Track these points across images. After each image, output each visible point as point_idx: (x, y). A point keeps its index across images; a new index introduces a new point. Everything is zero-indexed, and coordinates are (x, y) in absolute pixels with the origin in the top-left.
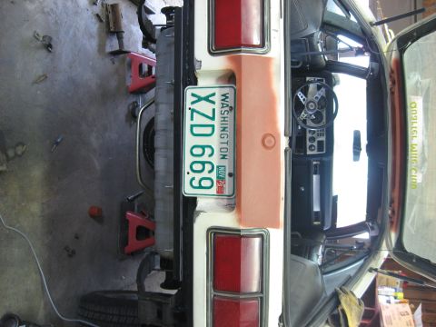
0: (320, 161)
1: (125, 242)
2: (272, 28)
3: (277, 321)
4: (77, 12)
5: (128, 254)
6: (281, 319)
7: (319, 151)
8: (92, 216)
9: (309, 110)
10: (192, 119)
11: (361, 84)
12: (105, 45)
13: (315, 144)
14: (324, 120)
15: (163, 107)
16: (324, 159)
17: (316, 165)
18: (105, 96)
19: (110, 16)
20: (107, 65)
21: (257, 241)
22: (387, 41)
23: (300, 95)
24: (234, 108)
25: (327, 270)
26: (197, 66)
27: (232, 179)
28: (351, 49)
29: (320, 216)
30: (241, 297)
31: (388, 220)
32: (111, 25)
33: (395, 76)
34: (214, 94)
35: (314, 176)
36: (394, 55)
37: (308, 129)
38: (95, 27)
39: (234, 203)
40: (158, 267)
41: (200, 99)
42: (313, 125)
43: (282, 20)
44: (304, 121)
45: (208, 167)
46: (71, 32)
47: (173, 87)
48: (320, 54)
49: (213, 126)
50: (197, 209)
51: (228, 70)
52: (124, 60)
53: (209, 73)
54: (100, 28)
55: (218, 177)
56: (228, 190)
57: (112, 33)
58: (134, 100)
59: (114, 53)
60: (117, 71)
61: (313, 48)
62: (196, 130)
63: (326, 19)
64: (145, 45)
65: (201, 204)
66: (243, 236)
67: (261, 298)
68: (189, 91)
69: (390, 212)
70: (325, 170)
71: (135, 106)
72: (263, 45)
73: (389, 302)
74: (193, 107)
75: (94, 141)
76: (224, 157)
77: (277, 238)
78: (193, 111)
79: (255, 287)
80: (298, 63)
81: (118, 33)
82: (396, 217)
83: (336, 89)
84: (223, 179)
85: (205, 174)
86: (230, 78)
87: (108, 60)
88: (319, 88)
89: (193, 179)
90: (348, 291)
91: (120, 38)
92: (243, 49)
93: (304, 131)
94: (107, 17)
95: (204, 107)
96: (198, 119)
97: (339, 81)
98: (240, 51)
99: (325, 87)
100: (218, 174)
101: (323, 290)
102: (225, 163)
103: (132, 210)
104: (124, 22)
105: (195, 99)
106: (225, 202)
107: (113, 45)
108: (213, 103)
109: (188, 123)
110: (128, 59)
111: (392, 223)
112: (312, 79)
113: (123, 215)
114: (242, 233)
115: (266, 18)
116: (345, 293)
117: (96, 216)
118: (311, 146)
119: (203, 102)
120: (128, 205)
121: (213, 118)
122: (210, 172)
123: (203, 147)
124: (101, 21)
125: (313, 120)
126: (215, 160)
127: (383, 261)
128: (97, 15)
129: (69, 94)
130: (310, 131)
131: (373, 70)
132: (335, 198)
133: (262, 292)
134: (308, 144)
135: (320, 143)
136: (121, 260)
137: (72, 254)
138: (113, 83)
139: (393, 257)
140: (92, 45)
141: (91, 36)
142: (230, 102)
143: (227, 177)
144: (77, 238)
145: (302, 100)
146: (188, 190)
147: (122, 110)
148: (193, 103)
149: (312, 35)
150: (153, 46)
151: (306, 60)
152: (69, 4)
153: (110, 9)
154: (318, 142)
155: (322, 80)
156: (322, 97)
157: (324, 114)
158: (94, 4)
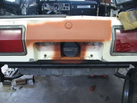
4: (18, 97)
7: (68, 6)
8: (93, 90)
9: (54, 9)
12: (31, 85)
13: (66, 7)
14: (57, 4)
16: (71, 4)
17: (74, 7)
18: (49, 85)
19: (20, 83)
20: (38, 84)
21: (117, 31)
23: (48, 13)
29: (92, 5)
32: (24, 83)
35: (78, 7)
38: (24, 89)
42: (59, 8)
44: (58, 11)
46: (26, 99)
47: (44, 69)
50: (100, 60)
51: (34, 46)
52: (36, 78)
54: (24, 87)
57: (26, 82)
60: (41, 80)
65: (98, 58)
66: (116, 39)
72: (21, 29)
75: (66, 89)
81: (26, 80)
86: (38, 45)
87: (37, 84)
88: (46, 6)
91: (28, 79)
93: (61, 11)
94: (20, 84)
98: (24, 40)
99: (45, 3)
107: (31, 82)
112: (42, 8)
114: (114, 39)
118: (67, 9)
124: (22, 87)
128: (20, 88)
129: (49, 100)
130: (61, 9)
134: (66, 10)
135: (66, 5)
137: (108, 98)
138: (45, 82)
140: (31, 90)
141: (27, 91)
144: (102, 96)
145: (50, 12)
151: (36, 10)
152: (15, 100)
153: (18, 83)
154: (65, 6)
155: (43, 5)
156: (49, 5)
157: (55, 4)
158: (16, 90)
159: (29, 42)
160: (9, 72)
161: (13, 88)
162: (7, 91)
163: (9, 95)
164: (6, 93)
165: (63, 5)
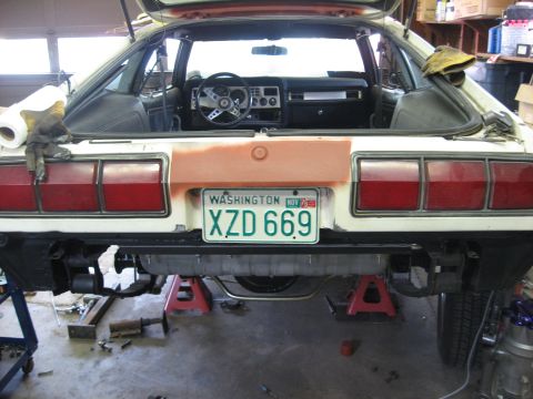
0: (288, 92)
1: (382, 316)
2: (141, 151)
3: (451, 142)
4: (120, 370)
5: (397, 312)
6: (448, 138)
7: (276, 94)
8: (352, 352)
9: (229, 106)
10: (237, 234)
11: (199, 47)
12: (160, 340)
13: (268, 98)
14: (241, 88)
15: (226, 267)
16: (285, 88)
17: (293, 97)
18: (215, 339)
19: (123, 333)
20: (180, 337)
21: (364, 164)
22: (150, 22)
23: (212, 117)
24: (225, 189)
25: (409, 83)
26: (182, 230)
27: (299, 192)
28: (159, 61)
29: (351, 91)
30: (424, 180)
31: (351, 18)
32: (134, 332)
33: (190, 13)
34: (211, 211)
35: (306, 98)
36: (166, 14)
37: (251, 107)
38: (136, 351)
39: (324, 189)
40: (406, 276)
41: (216, 226)
42: (245, 102)
43: (134, 141)
44: (242, 111)
45: (288, 217)
46: (142, 376)
47: (204, 256)
48: (165, 94)
49: (245, 212)
50: (331, 227)
51: (185, 197)
52: (172, 318)
53: (189, 217)
54: (136, 345)
55: (298, 206)
56: (311, 196)
57: (143, 331)
58: (219, 306)
59: (166, 329)
60: (187, 326)
61: (158, 103)
62: (249, 230)
63: (126, 89)
64: (157, 291)
65: (327, 224)
66: (359, 179)
67: (425, 159)
68: (208, 237)
69: (342, 16)
70: (299, 86)
71: (226, 305)
72: (159, 161)
73: (453, 9)
74: (224, 234)
75: (265, 351)
76: (277, 200)
77: (362, 143)
78: (229, 233)
79: (414, 166)
80: (175, 119)
81: (143, 324)
82: (347, 9)
83: (205, 75)
84: (300, 201)
85: (295, 220)
86: (194, 194)
87: (174, 336)
88: (203, 95)
89: (300, 232)
90: (425, 64)
91: (149, 322)
92: (163, 181)
93: (253, 111)
94: (125, 336)
95: (224, 222)
96: (238, 228)
97: (196, 72)
98: (166, 184)
99: (202, 88)
100: (295, 206)
101: (428, 89)
102: (282, 199)
103: (346, 308)
104: (129, 318)
105: (216, 231)
106: (324, 198)
107: (156, 330)
108: (220, 212)
109: (241, 239)
110: (172, 314)
111: (353, 13)
112: (193, 102)
113: (351, 318)
114: (356, 180)
115: (131, 158)
116: (427, 67)
117: (351, 348)
118: (271, 103)
119: (219, 223)
120: (340, 313)
121: (236, 212)
122: (292, 215)
123: (267, 222)
124: (129, 344)
125: (241, 101)
126: (280, 209)
127: (397, 22)
128: (123, 347)
129: (213, 378)
130: (254, 105)
131: (183, 36)
132: (331, 74)
133: (419, 159)
134: (268, 106)
135: (267, 92)
136: (403, 320)
137: (395, 375)
138: (200, 329)
139: (392, 12)
140: (156, 353)
141: (147, 354)
142: (219, 194)
143: (297, 197)
144: (376, 369)
145: (217, 115)
146: (313, 238)
147: (230, 320)
148: (220, 233)
149: (145, 104)
150: (158, 282)
151: (172, 110)
152: (111, 378)
153: (116, 334)
154: (265, 94)
155: (195, 92)
156: (214, 91)
157: (233, 88)
158: (110, 350)
159: (176, 187)
160: (86, 301)
161: (103, 346)
162: (84, 355)
163: (90, 364)
164: (82, 360)
165: (258, 92)
